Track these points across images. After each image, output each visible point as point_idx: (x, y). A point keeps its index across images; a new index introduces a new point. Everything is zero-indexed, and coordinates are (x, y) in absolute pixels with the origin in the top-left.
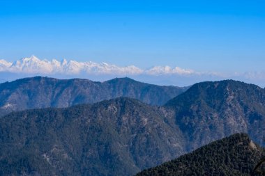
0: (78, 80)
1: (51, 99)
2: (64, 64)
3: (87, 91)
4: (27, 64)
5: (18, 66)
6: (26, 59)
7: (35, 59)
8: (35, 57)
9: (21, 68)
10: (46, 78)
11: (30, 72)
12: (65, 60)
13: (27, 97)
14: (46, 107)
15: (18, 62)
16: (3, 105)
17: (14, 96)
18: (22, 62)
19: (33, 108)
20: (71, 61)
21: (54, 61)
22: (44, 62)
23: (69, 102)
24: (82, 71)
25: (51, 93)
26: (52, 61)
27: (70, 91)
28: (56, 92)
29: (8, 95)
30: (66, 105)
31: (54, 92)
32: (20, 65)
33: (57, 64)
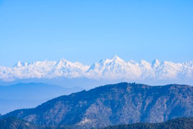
0: (175, 86)
1: (141, 112)
2: (156, 66)
4: (109, 68)
5: (96, 70)
6: (108, 61)
7: (119, 60)
8: (118, 58)
10: (134, 85)
11: (113, 78)
12: (157, 61)
13: (109, 110)
14: (135, 122)
15: (97, 65)
16: (80, 120)
17: (93, 109)
18: (102, 65)
19: (118, 124)
21: (143, 62)
22: (129, 64)
23: (165, 116)
24: (180, 75)
25: (140, 105)
26: (140, 63)
27: (165, 101)
28: (147, 103)
29: (85, 108)
30: (161, 120)
31: (144, 103)
32: (100, 69)
33: (148, 66)
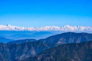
0: (83, 33)
1: (74, 40)
2: (78, 27)
3: (87, 37)
4: (65, 28)
5: (62, 29)
6: (65, 26)
8: (68, 25)
9: (63, 29)
10: (72, 33)
11: (67, 31)
12: (78, 26)
13: (65, 39)
14: (72, 42)
15: (62, 27)
16: (58, 42)
17: (61, 39)
18: (64, 27)
19: (68, 43)
20: (81, 27)
21: (75, 26)
22: (71, 27)
24: (85, 30)
25: (74, 38)
26: (74, 27)
27: (81, 37)
28: (76, 37)
29: (59, 39)
30: (79, 42)
31: (75, 38)
32: (63, 28)
33: (76, 27)
